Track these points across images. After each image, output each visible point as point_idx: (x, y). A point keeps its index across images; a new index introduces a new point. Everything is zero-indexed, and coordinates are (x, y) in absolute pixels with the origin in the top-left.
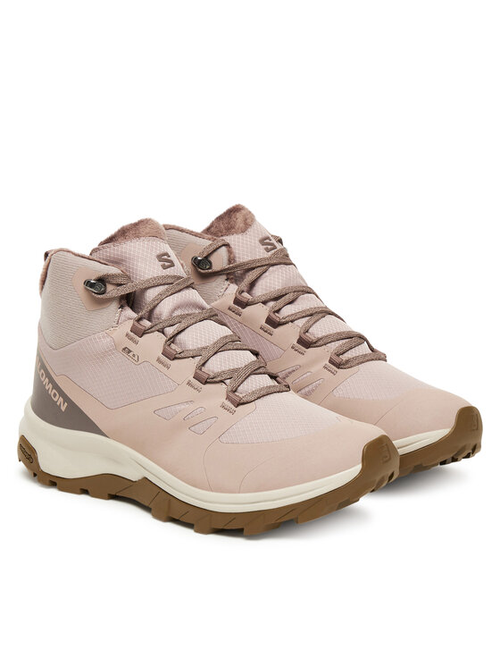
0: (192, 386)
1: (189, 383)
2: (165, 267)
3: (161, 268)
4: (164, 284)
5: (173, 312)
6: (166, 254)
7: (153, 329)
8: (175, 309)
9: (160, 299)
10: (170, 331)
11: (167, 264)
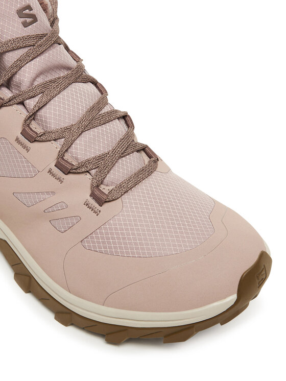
0: (53, 175)
1: (50, 171)
2: (25, 25)
3: (21, 26)
4: (25, 47)
5: (34, 80)
6: (29, 7)
7: (12, 102)
8: (38, 76)
9: (19, 65)
10: (31, 103)
11: (29, 20)
